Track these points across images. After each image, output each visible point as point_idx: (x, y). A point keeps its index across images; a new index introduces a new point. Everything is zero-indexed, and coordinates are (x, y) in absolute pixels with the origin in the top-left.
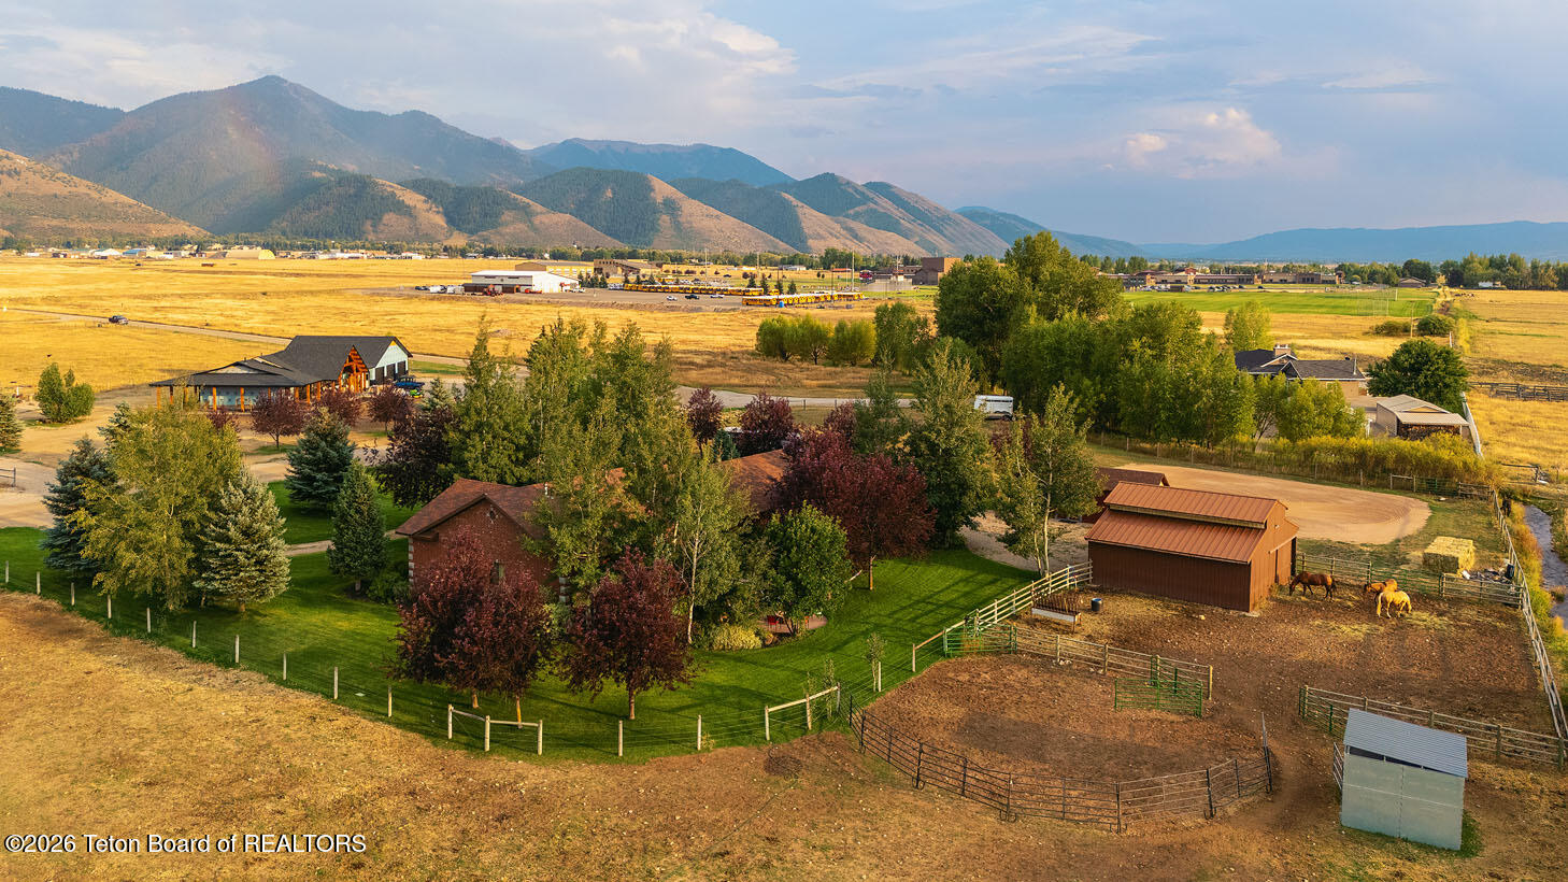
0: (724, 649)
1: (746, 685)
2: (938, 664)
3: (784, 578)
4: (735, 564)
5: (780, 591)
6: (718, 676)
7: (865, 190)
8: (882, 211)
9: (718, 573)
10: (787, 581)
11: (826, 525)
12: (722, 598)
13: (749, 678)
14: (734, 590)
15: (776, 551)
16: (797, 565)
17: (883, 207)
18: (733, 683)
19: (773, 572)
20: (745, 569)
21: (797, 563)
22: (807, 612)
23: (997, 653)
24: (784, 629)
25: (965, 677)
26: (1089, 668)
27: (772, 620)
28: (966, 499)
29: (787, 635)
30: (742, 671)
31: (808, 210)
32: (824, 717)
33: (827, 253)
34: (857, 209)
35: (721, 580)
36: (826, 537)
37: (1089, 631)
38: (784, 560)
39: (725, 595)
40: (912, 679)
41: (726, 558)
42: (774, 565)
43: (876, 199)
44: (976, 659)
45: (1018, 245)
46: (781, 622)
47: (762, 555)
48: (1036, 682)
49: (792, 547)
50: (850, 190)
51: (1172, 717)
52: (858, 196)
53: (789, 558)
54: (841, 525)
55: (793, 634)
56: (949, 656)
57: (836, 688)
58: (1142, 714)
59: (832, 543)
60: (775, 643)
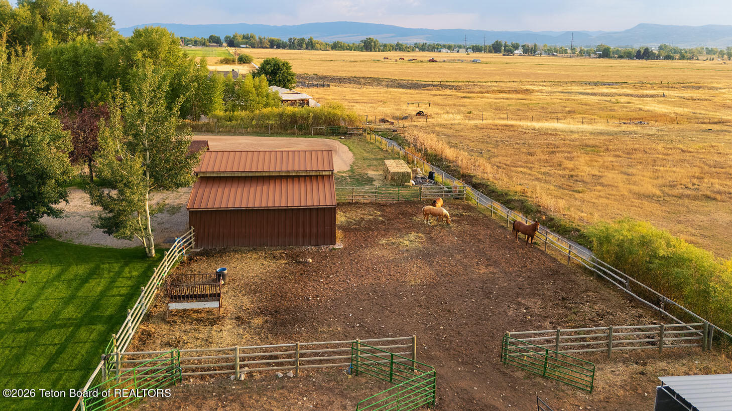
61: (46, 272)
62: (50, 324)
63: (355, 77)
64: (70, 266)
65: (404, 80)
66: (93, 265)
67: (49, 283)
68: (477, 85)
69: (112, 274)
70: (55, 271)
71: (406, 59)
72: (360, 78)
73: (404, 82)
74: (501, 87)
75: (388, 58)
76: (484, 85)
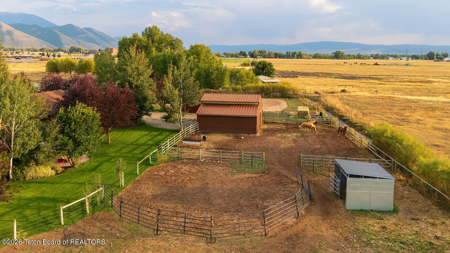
0: (33, 178)
1: (47, 195)
2: (148, 169)
3: (67, 138)
4: (39, 133)
5: (65, 145)
6: (28, 193)
7: (83, 30)
8: (90, 36)
9: (28, 139)
10: (69, 139)
11: (90, 111)
12: (31, 152)
13: (48, 191)
14: (38, 148)
15: (63, 125)
16: (75, 131)
17: (90, 35)
18: (39, 195)
19: (61, 136)
20: (45, 135)
21: (75, 130)
22: (81, 154)
23: (173, 161)
24: (68, 164)
25: (162, 173)
26: (213, 161)
27: (60, 161)
28: (146, 104)
29: (70, 167)
30: (44, 189)
31: (63, 36)
32: (96, 205)
33: (71, 48)
34: (81, 36)
35: (29, 142)
36: (91, 116)
37: (206, 147)
38: (67, 129)
39: (32, 151)
40: (138, 178)
41: (32, 130)
42: (62, 132)
43: (88, 33)
44: (165, 164)
45: (146, 29)
46: (66, 161)
47: (55, 127)
48: (194, 170)
49: (72, 122)
50: (79, 30)
51: (254, 176)
52: (81, 32)
53: (70, 128)
54: (97, 111)
55: (73, 165)
56: (152, 165)
57: (102, 188)
58: (242, 176)
59: (93, 119)
60: (63, 172)
61: (144, 133)
62: (143, 144)
63: (317, 73)
64: (152, 132)
65: (347, 74)
66: (160, 132)
67: (144, 136)
68: (394, 78)
69: (166, 135)
70: (147, 133)
71: (359, 63)
72: (319, 73)
73: (347, 75)
74: (411, 79)
75: (346, 63)
76: (399, 78)
